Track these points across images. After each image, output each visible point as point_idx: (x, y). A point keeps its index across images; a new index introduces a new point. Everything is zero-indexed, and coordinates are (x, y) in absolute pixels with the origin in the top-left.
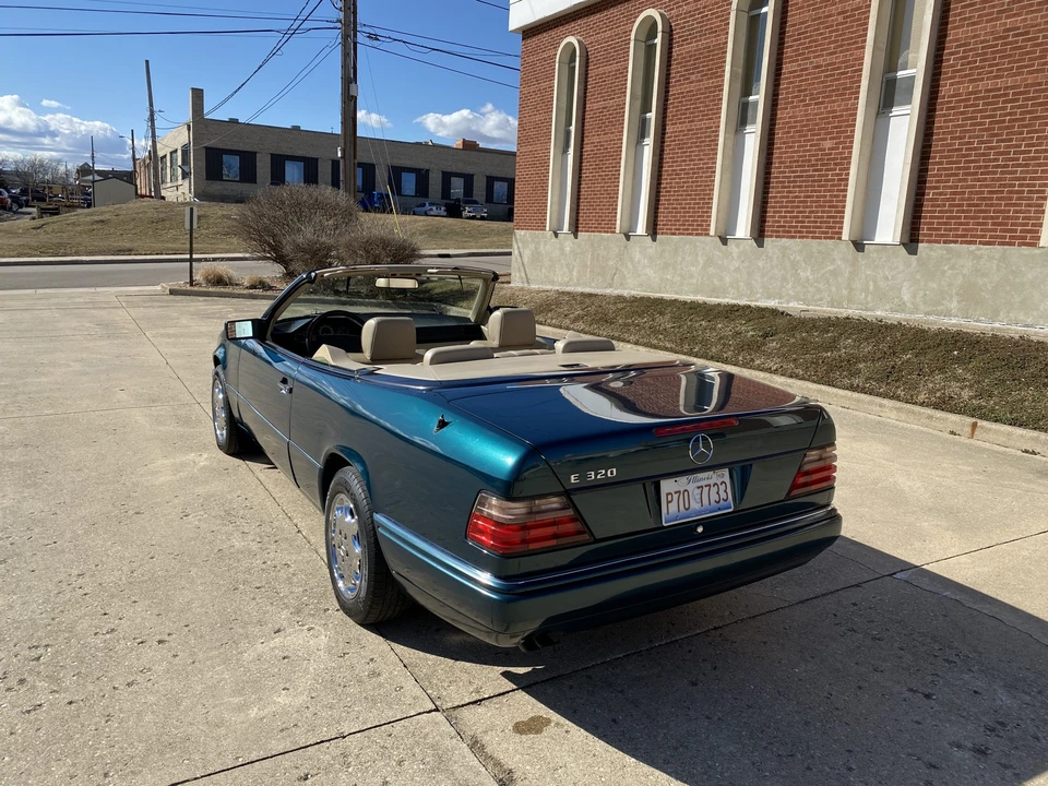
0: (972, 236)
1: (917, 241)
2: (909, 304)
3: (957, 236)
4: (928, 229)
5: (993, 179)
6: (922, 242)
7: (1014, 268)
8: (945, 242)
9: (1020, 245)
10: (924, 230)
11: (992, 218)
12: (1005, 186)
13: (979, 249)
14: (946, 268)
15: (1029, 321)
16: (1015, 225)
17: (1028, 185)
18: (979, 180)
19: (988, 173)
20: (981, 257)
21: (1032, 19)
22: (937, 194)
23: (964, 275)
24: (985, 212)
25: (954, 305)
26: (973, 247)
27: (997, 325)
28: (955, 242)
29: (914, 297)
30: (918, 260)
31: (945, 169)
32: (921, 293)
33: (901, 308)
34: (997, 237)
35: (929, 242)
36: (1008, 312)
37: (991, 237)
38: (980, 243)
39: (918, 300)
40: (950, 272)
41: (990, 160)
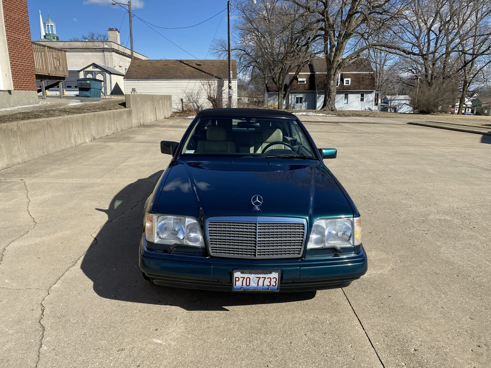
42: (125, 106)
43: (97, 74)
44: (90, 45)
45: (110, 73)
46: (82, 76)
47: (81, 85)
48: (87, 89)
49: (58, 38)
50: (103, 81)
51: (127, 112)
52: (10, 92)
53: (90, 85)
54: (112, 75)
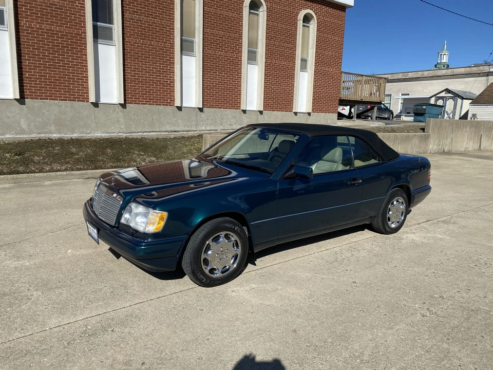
0: (55, 96)
1: (24, 98)
2: (27, 130)
3: (47, 96)
4: (29, 92)
5: (59, 72)
6: (27, 98)
7: (78, 111)
8: (41, 99)
9: (78, 101)
10: (27, 93)
11: (63, 89)
12: (66, 75)
13: (59, 103)
14: (44, 111)
15: (88, 132)
16: (74, 92)
17: (76, 76)
18: (52, 71)
19: (56, 68)
20: (61, 106)
21: (62, 3)
22: (31, 75)
23: (55, 115)
24: (59, 86)
25: (53, 128)
26: (56, 102)
27: (75, 135)
28: (47, 99)
29: (29, 125)
30: (27, 107)
31: (33, 63)
32: (33, 124)
33: (23, 132)
34: (67, 97)
35: (30, 98)
36: (79, 129)
37: (64, 97)
38: (60, 100)
39: (32, 127)
40: (47, 113)
41: (56, 63)
42: (424, 131)
43: (448, 99)
44: (475, 70)
45: (463, 98)
46: (432, 101)
47: (417, 110)
48: (422, 114)
49: (448, 66)
50: (443, 106)
51: (421, 136)
52: (309, 114)
53: (425, 109)
54: (464, 100)
